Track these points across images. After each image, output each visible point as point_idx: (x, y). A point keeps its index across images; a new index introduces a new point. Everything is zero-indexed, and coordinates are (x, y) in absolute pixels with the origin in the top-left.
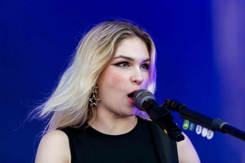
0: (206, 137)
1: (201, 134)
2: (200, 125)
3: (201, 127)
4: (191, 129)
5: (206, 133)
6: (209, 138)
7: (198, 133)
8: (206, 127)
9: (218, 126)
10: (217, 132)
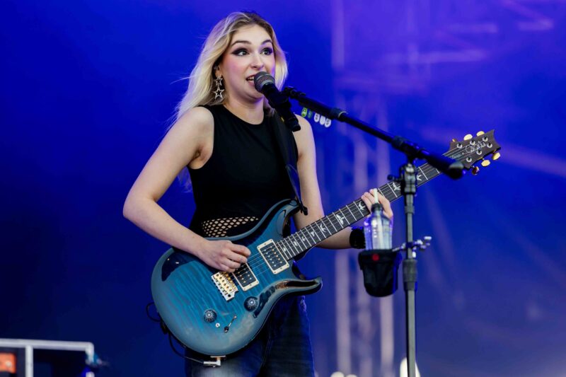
0: (324, 125)
1: (319, 122)
2: (318, 113)
3: (319, 115)
4: (309, 117)
5: (325, 122)
6: (327, 126)
7: (316, 121)
8: (324, 116)
9: (337, 115)
10: (335, 120)
